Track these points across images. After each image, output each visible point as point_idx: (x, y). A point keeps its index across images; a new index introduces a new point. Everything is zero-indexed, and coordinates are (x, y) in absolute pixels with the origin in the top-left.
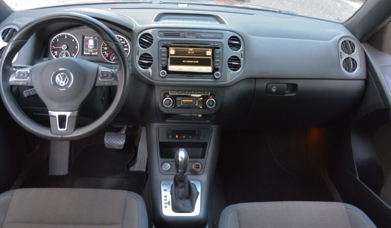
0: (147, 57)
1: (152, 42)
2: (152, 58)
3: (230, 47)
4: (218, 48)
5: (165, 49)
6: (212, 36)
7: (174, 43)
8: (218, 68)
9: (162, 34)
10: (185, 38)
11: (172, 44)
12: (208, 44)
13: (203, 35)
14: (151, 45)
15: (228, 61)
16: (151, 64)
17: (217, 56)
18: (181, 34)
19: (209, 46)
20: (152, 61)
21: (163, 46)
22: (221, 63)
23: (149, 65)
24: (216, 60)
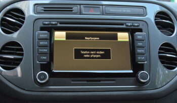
0: (13, 49)
1: (23, 22)
2: (22, 50)
3: (159, 28)
4: (141, 30)
5: (45, 34)
6: (128, 10)
7: (60, 24)
8: (143, 65)
9: (40, 8)
10: (81, 14)
11: (59, 25)
12: (123, 25)
13: (112, 10)
14: (20, 26)
15: (159, 53)
16: (21, 60)
17: (140, 44)
18: (75, 9)
19: (124, 26)
20: (22, 55)
21: (42, 29)
22: (147, 55)
23: (16, 62)
24: (139, 51)
